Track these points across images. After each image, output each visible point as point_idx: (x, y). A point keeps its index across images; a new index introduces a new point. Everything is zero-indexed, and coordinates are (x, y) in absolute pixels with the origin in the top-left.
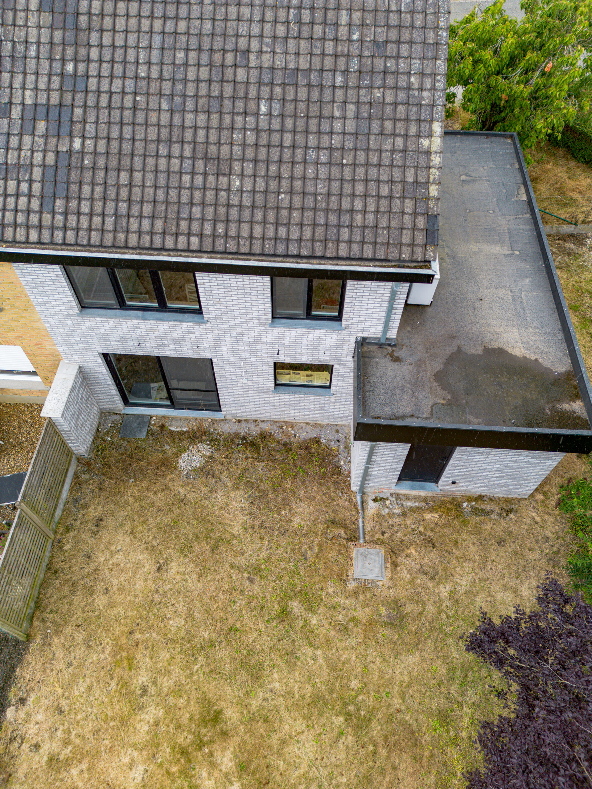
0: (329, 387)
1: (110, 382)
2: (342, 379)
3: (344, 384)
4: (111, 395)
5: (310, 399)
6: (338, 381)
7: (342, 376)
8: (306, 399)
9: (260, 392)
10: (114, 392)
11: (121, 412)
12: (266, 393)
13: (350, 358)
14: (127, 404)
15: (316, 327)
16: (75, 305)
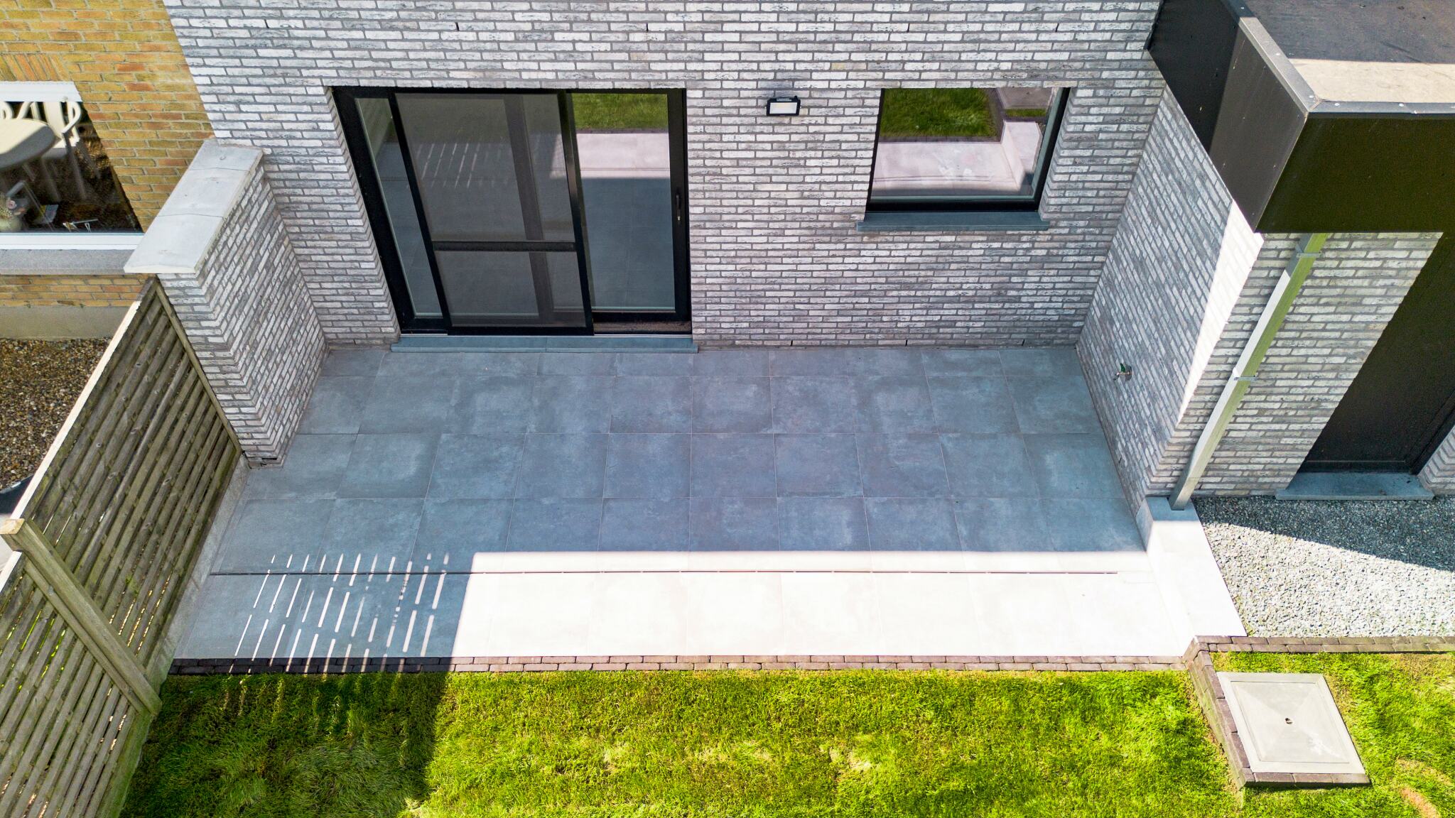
0: (1031, 206)
1: (360, 222)
2: (1088, 153)
3: (1090, 177)
4: (360, 279)
5: (971, 253)
6: (1075, 164)
7: (1091, 141)
8: (956, 252)
9: (820, 233)
10: (371, 264)
11: (387, 343)
12: (836, 235)
13: (1136, 50)
14: (407, 320)
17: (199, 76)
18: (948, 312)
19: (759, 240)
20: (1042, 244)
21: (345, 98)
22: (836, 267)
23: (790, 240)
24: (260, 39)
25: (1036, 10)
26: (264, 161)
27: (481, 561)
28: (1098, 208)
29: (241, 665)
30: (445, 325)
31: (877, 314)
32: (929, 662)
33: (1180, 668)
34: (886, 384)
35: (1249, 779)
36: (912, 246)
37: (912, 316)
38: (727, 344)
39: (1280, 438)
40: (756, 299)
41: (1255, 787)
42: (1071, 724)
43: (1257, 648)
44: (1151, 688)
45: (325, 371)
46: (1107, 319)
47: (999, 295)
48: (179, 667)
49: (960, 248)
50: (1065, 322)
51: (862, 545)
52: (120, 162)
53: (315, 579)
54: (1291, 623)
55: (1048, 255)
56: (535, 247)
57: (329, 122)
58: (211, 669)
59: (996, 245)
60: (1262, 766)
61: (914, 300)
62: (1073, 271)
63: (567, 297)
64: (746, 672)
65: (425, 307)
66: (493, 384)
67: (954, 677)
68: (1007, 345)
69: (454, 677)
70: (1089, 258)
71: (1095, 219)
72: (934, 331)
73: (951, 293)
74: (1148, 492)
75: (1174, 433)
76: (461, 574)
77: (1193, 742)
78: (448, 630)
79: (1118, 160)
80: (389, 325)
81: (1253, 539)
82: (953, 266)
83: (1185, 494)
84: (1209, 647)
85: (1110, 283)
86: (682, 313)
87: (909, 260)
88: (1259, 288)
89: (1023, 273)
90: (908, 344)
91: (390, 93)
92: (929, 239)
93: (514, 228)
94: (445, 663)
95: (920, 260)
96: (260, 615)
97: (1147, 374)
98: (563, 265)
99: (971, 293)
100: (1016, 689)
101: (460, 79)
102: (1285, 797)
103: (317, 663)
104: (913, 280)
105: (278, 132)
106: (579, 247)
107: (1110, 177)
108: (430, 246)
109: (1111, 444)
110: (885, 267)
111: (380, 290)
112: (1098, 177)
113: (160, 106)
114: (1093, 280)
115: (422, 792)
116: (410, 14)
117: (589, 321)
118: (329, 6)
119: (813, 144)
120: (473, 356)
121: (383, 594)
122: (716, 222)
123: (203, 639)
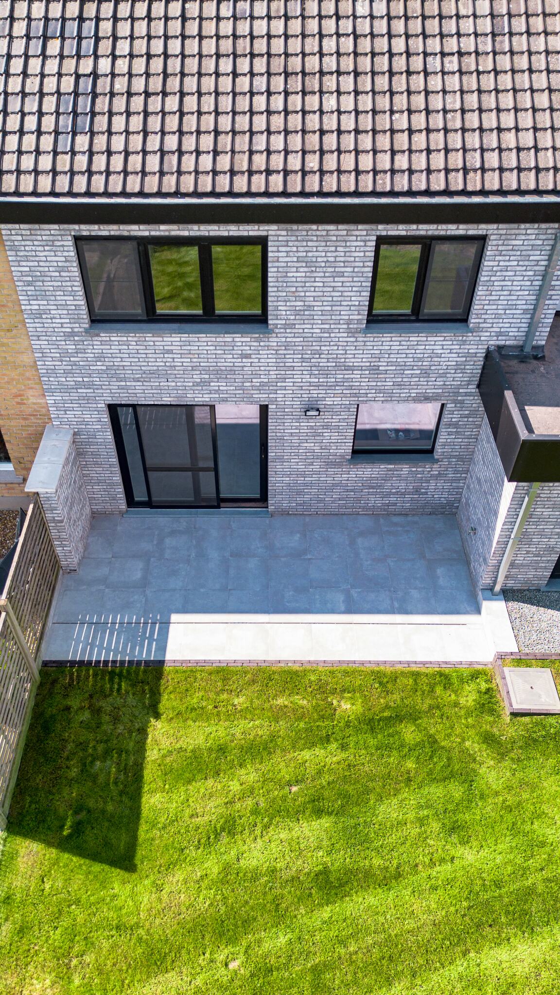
0: (430, 452)
1: (115, 460)
2: (455, 430)
3: (456, 440)
4: (112, 485)
5: (402, 473)
6: (449, 435)
7: (456, 425)
8: (395, 472)
9: (330, 464)
10: (118, 478)
11: (122, 514)
12: (339, 465)
13: (472, 388)
14: (131, 502)
15: (431, 332)
16: (84, 312)
17: (50, 400)
18: (393, 499)
19: (301, 467)
20: (436, 469)
21: (113, 409)
22: (338, 479)
23: (316, 467)
24: (78, 385)
25: (426, 373)
26: (75, 434)
27: (174, 617)
28: (461, 454)
29: (73, 663)
30: (149, 504)
31: (358, 500)
32: (378, 663)
33: (490, 666)
34: (362, 534)
35: (512, 711)
36: (374, 470)
37: (375, 501)
38: (285, 513)
39: (539, 563)
40: (299, 493)
41: (515, 715)
42: (439, 690)
43: (523, 657)
44: (475, 676)
45: (92, 527)
46: (467, 504)
47: (417, 491)
48: (45, 664)
49: (397, 471)
50: (450, 504)
51: (349, 611)
52: (6, 434)
53: (100, 626)
54: (539, 646)
55: (439, 474)
56: (195, 470)
57: (106, 418)
58: (60, 665)
59: (414, 469)
60: (517, 706)
61: (376, 493)
62: (452, 481)
63: (208, 489)
64: (296, 667)
65: (140, 495)
66: (173, 533)
67: (389, 669)
68: (422, 514)
69: (167, 668)
70: (459, 475)
71: (460, 458)
72: (386, 507)
73: (394, 491)
74: (481, 587)
75: (490, 561)
76: (166, 624)
77: (491, 697)
78: (163, 648)
79: (469, 433)
80: (124, 506)
81: (528, 609)
82: (394, 479)
83: (498, 588)
84: (501, 657)
85: (468, 487)
86: (263, 498)
87: (373, 476)
88: (517, 501)
89: (428, 482)
90: (375, 514)
91: (134, 406)
92: (382, 467)
93: (187, 462)
94: (162, 663)
95: (378, 476)
96: (78, 641)
97: (481, 533)
98: (208, 477)
99: (403, 491)
100: (416, 675)
101: (167, 400)
102: (527, 719)
103: (106, 662)
104: (375, 485)
105: (83, 422)
106: (216, 469)
107: (466, 440)
108: (146, 469)
109: (468, 563)
110: (361, 479)
111: (121, 489)
112: (460, 440)
113: (29, 411)
114: (462, 485)
115: (157, 716)
116: (147, 376)
117: (218, 502)
118: (112, 373)
119: (326, 427)
120: (162, 519)
121: (132, 632)
122: (281, 459)
123: (54, 651)
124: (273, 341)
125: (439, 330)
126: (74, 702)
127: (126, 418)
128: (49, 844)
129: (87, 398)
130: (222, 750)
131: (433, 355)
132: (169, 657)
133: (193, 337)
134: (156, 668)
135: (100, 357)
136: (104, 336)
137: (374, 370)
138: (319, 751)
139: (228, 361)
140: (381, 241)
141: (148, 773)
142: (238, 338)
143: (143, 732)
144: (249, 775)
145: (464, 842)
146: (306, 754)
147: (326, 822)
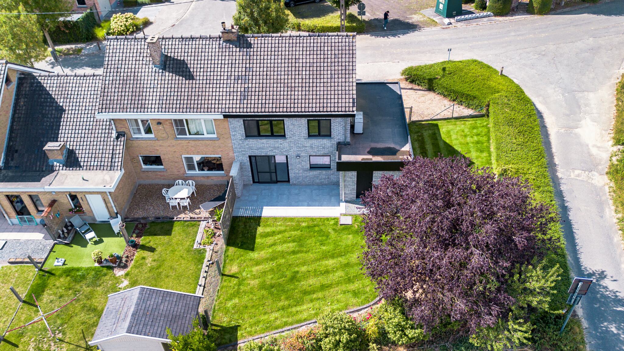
0: (330, 167)
1: (250, 170)
3: (335, 164)
4: (249, 176)
6: (333, 163)
7: (334, 160)
8: (322, 173)
9: (305, 171)
10: (251, 175)
11: (251, 185)
12: (307, 171)
13: (336, 151)
14: (254, 182)
15: (323, 139)
16: (244, 135)
17: (235, 155)
18: (323, 180)
19: (297, 171)
20: (332, 172)
21: (250, 157)
22: (307, 174)
23: (301, 171)
24: (242, 151)
25: (324, 148)
26: (241, 163)
27: (264, 207)
29: (240, 217)
30: (259, 182)
31: (314, 181)
33: (338, 217)
34: (315, 190)
35: (341, 224)
36: (316, 172)
37: (318, 181)
38: (295, 185)
39: (352, 193)
40: (298, 179)
43: (346, 214)
44: (335, 218)
45: (244, 188)
47: (328, 178)
48: (233, 217)
52: (223, 164)
53: (246, 209)
54: (350, 212)
56: (270, 172)
57: (248, 159)
58: (237, 217)
59: (326, 172)
61: (318, 179)
62: (337, 175)
63: (274, 179)
65: (256, 180)
66: (264, 189)
67: (315, 218)
68: (331, 185)
69: (262, 218)
72: (321, 183)
73: (322, 178)
74: (341, 200)
76: (262, 209)
77: (337, 222)
78: (261, 214)
80: (252, 183)
81: (350, 205)
82: (322, 175)
83: (344, 200)
84: (341, 215)
86: (289, 181)
87: (316, 174)
89: (330, 175)
90: (318, 185)
91: (255, 156)
92: (318, 172)
93: (268, 170)
95: (318, 174)
96: (241, 212)
98: (274, 175)
99: (325, 178)
101: (263, 154)
102: (343, 226)
103: (248, 216)
104: (317, 176)
105: (243, 160)
106: (276, 172)
108: (258, 173)
109: (340, 196)
110: (313, 175)
111: (251, 178)
113: (230, 158)
114: (339, 176)
115: (259, 226)
116: (258, 149)
117: (277, 182)
118: (251, 148)
119: (303, 161)
120: (262, 186)
121: (254, 210)
122: (292, 169)
123: (235, 214)
124: (287, 141)
125: (324, 139)
126: (240, 224)
127: (253, 160)
128: (236, 247)
129: (244, 154)
130: (274, 232)
131: (324, 144)
132: (263, 215)
133: (269, 140)
134: (260, 217)
135: (247, 145)
136: (249, 140)
137: (312, 147)
138: (296, 232)
139: (277, 145)
140: (308, 120)
141: (257, 236)
142: (279, 140)
143: (256, 229)
144: (280, 236)
145: (324, 246)
146: (293, 233)
147: (295, 243)
